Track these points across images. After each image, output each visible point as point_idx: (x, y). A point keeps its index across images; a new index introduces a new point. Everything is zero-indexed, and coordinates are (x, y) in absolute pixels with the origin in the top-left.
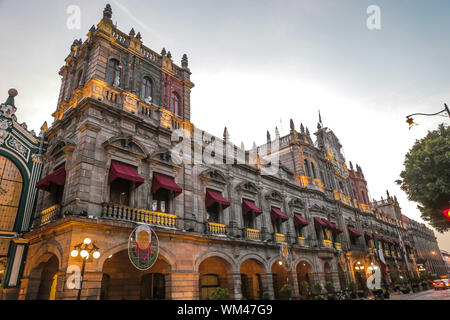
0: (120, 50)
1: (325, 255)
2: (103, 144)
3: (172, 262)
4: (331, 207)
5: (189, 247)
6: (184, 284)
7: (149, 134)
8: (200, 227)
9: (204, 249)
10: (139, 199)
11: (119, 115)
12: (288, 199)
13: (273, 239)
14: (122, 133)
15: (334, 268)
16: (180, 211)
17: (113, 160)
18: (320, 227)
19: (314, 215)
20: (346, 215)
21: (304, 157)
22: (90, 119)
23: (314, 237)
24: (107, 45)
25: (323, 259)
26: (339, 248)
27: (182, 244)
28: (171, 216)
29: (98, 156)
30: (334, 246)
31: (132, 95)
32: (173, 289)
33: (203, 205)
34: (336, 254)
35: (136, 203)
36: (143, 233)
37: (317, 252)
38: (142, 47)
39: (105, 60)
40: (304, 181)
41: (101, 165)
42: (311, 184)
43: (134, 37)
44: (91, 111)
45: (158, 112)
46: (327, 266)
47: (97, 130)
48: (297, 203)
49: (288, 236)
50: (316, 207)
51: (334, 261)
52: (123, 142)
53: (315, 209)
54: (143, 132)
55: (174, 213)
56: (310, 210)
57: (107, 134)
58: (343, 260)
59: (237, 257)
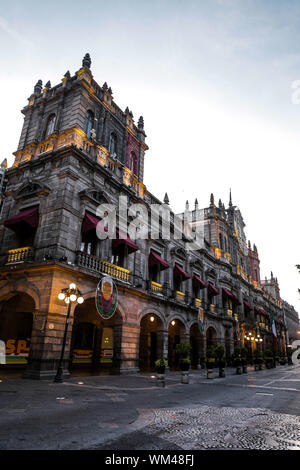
0: (96, 102)
1: (228, 323)
2: (79, 193)
3: (123, 315)
4: (234, 281)
5: (136, 302)
6: (131, 335)
7: (113, 190)
8: (144, 285)
9: (145, 305)
10: (103, 251)
11: (93, 167)
12: (206, 269)
13: (193, 303)
14: (94, 185)
15: (232, 335)
16: (131, 267)
17: (86, 211)
18: (226, 297)
19: (222, 286)
20: (243, 290)
21: (220, 231)
22: (71, 167)
23: (221, 306)
24: (86, 96)
25: (225, 326)
26: (236, 319)
27: (132, 299)
28: (123, 269)
29: (75, 205)
30: (233, 316)
31: (104, 149)
32: (123, 339)
33: (146, 264)
34: (234, 323)
35: (100, 255)
36: (107, 284)
37: (222, 319)
38: (113, 102)
39: (84, 110)
40: (217, 253)
41: (76, 213)
42: (223, 256)
43: (106, 91)
44: (72, 159)
45: (121, 169)
46: (227, 334)
47: (76, 178)
48: (212, 273)
49: (203, 302)
50: (225, 278)
51: (232, 329)
52: (95, 194)
53: (224, 280)
54: (108, 187)
55: (126, 268)
56: (220, 281)
57: (82, 185)
58: (238, 330)
59: (167, 316)
